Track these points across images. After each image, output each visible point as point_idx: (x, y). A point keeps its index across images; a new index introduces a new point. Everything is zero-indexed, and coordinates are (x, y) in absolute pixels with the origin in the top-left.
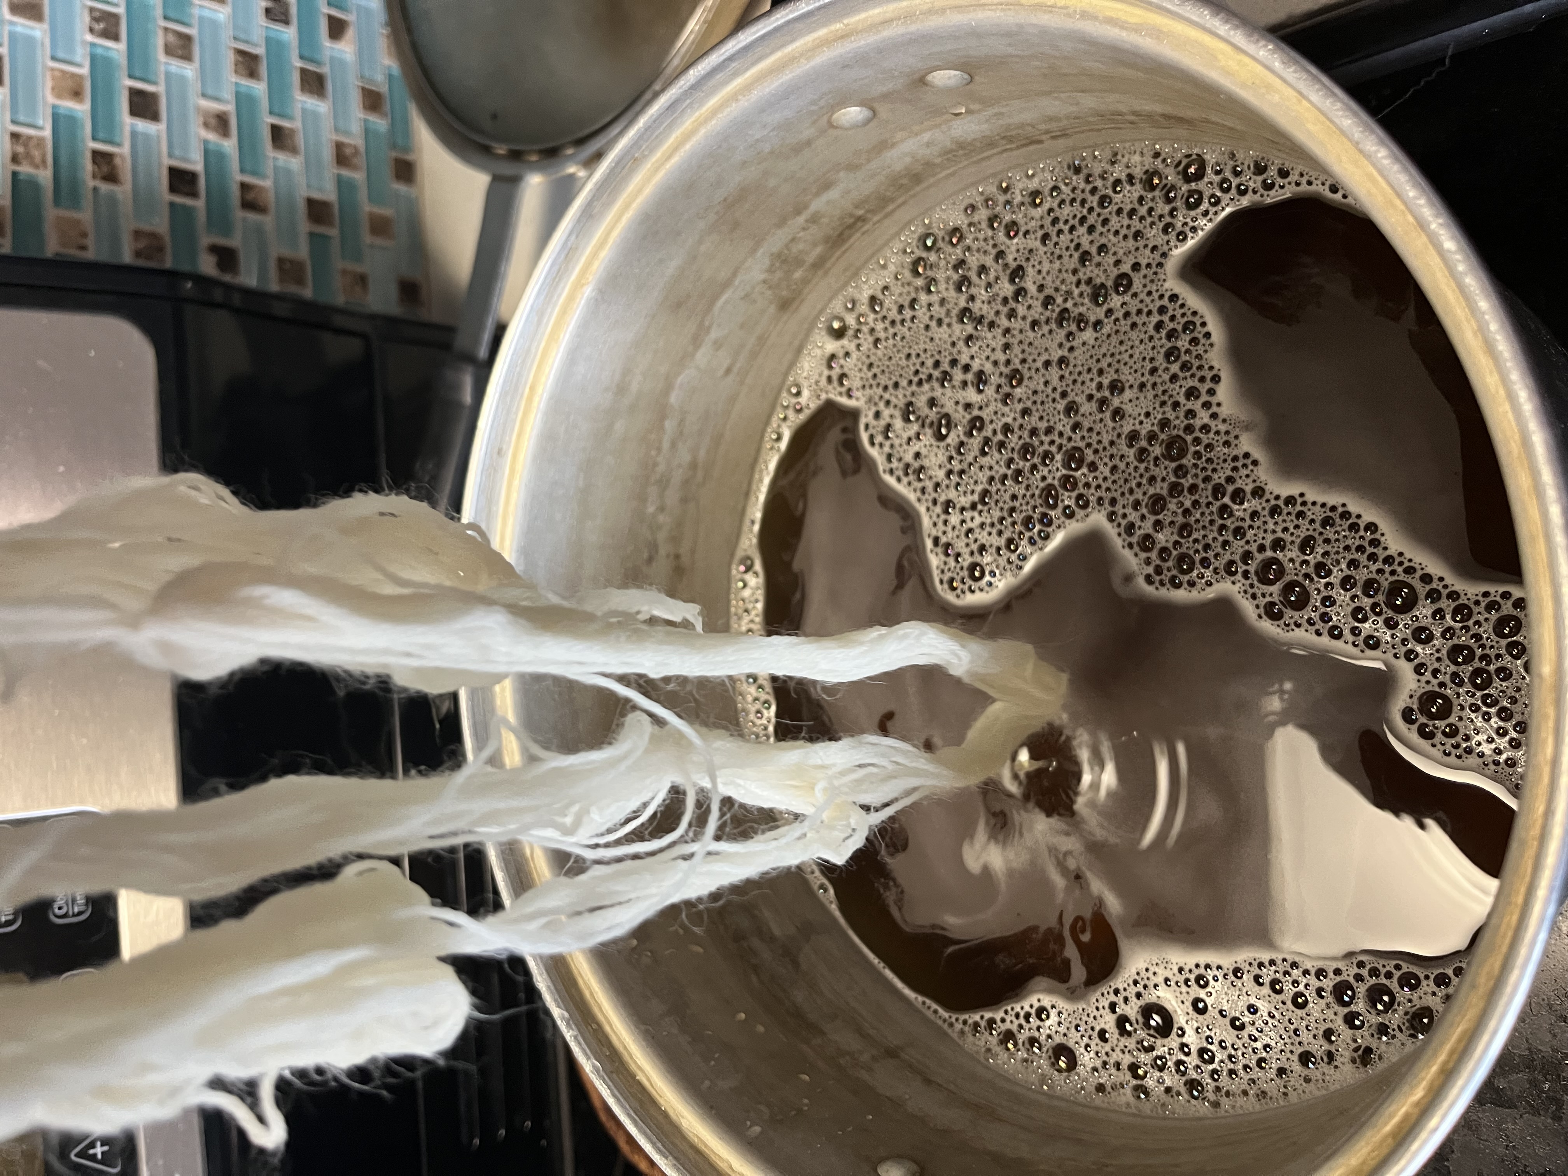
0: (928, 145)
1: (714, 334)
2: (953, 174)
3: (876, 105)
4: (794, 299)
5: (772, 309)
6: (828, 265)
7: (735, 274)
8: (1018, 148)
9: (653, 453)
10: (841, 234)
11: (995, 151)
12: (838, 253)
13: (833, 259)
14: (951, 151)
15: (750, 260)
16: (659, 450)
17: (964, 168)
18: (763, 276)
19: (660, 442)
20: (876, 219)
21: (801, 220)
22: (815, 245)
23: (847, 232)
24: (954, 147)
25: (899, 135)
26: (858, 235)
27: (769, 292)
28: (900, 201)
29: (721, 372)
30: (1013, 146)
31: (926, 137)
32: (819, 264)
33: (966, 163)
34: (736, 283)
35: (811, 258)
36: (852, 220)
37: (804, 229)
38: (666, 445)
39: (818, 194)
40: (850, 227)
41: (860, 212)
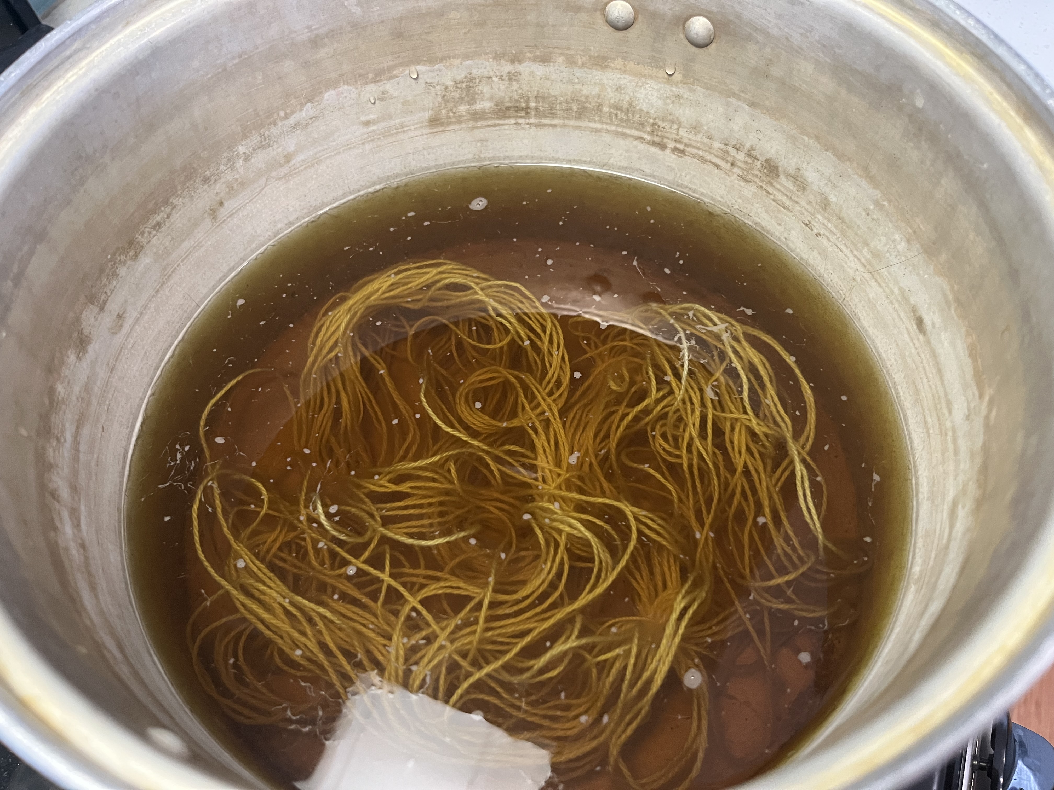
0: (619, 89)
1: (389, 86)
2: (597, 131)
3: (640, 18)
4: (442, 124)
5: (427, 115)
6: (479, 124)
7: (442, 60)
8: (648, 143)
9: (282, 114)
10: (508, 108)
11: (637, 133)
12: (491, 122)
13: (485, 123)
14: (620, 109)
15: (459, 61)
16: (287, 117)
17: (608, 131)
18: (450, 83)
19: (293, 112)
20: (532, 121)
21: (507, 68)
22: (491, 98)
23: (511, 112)
24: (625, 105)
25: (619, 62)
26: (512, 121)
27: (440, 99)
28: (556, 122)
29: (363, 118)
30: (648, 137)
31: (626, 80)
32: (476, 116)
33: (613, 128)
34: (437, 67)
35: (478, 107)
36: (523, 105)
37: (501, 78)
38: (292, 120)
39: (535, 59)
40: (518, 109)
41: (533, 104)
